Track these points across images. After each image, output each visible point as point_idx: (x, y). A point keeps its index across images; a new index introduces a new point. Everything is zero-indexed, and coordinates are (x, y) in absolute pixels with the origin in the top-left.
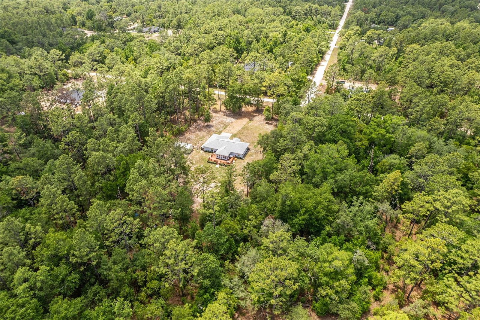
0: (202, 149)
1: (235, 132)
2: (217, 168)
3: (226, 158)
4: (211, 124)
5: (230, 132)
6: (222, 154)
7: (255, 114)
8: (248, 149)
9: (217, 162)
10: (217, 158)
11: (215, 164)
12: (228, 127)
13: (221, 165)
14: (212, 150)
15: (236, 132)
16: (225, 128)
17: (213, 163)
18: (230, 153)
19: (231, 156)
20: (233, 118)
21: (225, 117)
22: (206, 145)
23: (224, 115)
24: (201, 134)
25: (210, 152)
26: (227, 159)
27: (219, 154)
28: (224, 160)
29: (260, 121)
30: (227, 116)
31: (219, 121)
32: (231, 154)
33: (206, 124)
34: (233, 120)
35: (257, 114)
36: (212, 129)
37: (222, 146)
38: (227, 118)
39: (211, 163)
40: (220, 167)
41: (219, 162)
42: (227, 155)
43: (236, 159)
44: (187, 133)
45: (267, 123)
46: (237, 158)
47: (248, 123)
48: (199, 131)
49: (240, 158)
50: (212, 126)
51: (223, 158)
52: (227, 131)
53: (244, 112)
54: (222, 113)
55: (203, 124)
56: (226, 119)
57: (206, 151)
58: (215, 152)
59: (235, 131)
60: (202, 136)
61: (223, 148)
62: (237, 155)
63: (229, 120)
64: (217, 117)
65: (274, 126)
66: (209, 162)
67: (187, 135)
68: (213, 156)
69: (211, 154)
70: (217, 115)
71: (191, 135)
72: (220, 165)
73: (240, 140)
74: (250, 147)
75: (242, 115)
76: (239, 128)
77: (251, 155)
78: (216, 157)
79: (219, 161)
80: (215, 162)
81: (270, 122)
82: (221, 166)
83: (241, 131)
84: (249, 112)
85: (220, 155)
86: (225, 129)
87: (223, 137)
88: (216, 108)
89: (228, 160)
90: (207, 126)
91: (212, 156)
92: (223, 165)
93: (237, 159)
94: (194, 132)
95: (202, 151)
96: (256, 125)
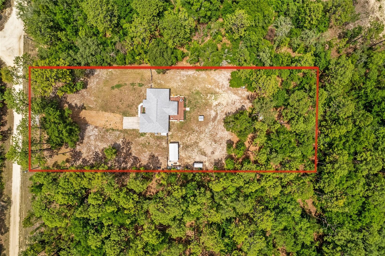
2: (191, 108)
5: (119, 121)
52: (119, 125)
59: (116, 116)
82: (187, 106)
96: (93, 99)
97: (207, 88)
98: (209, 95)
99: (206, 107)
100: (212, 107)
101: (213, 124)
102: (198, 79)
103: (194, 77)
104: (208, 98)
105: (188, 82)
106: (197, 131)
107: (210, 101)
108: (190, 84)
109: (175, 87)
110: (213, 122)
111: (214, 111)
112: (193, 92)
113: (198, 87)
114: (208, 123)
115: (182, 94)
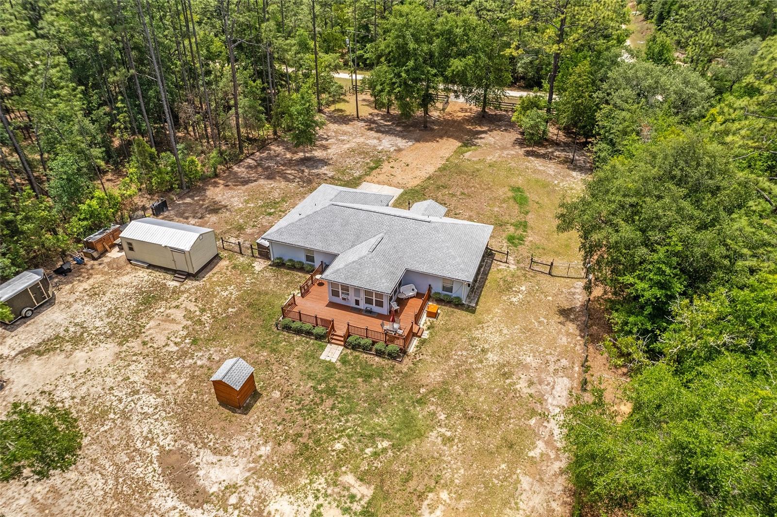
0: (264, 253)
1: (412, 183)
2: (329, 366)
3: (380, 304)
4: (318, 154)
5: (395, 181)
6: (356, 283)
7: (479, 129)
8: (489, 254)
9: (329, 325)
10: (332, 305)
11: (319, 337)
12: (386, 167)
13: (355, 347)
14: (310, 258)
15: (417, 182)
16: (372, 169)
17: (309, 333)
18: (400, 274)
19: (408, 291)
20: (403, 137)
21: (372, 134)
22: (280, 232)
23: (371, 129)
24: (275, 188)
25: (302, 269)
26: (384, 310)
27: (341, 280)
28: (369, 313)
29: (504, 148)
30: (378, 131)
31: (352, 145)
32: (408, 277)
33: (301, 155)
34: (401, 143)
35: (485, 129)
36: (324, 170)
37: (358, 239)
38: (378, 139)
39: (298, 332)
40: (343, 360)
41: (341, 331)
42: (386, 286)
43: (432, 306)
44: (216, 185)
45: (528, 154)
46: (440, 301)
47: (458, 152)
48: (270, 177)
49: (457, 304)
50: (324, 162)
51: (363, 305)
52: (382, 178)
53: (436, 122)
54: (363, 124)
55: (288, 156)
56: (375, 142)
57: (280, 264)
58: (324, 268)
59: (413, 179)
60: (276, 194)
61: (363, 249)
62: (437, 288)
63: (387, 143)
64: (345, 133)
65: (560, 163)
66: (287, 328)
67: (216, 193)
68: (315, 289)
69: (301, 278)
70: (344, 127)
71: (229, 193)
72: (349, 343)
73: (443, 210)
74: (495, 246)
75: (432, 130)
76: (431, 169)
77: (508, 287)
78: (325, 293)
79: (342, 321)
80: (320, 330)
81: (542, 151)
82: (351, 355)
83: (438, 177)
84: (454, 121)
85: (345, 288)
86: (374, 172)
87: (366, 198)
88: (341, 111)
89: (393, 316)
90: (306, 161)
91: (305, 292)
92: (366, 349)
93: (442, 310)
94: (246, 182)
95: (259, 265)
96: (489, 159)
97: (421, 497)
98: (364, 491)
99: (289, 447)
100: (266, 484)
101: (154, 452)
102: (508, 454)
103: (527, 435)
104: (349, 479)
105: (499, 399)
106: (184, 354)
107: (320, 483)
108: (483, 402)
109: (477, 334)
110: (164, 453)
111: (232, 488)
112: (421, 402)
113: (449, 440)
114: (184, 421)
115: (428, 349)
